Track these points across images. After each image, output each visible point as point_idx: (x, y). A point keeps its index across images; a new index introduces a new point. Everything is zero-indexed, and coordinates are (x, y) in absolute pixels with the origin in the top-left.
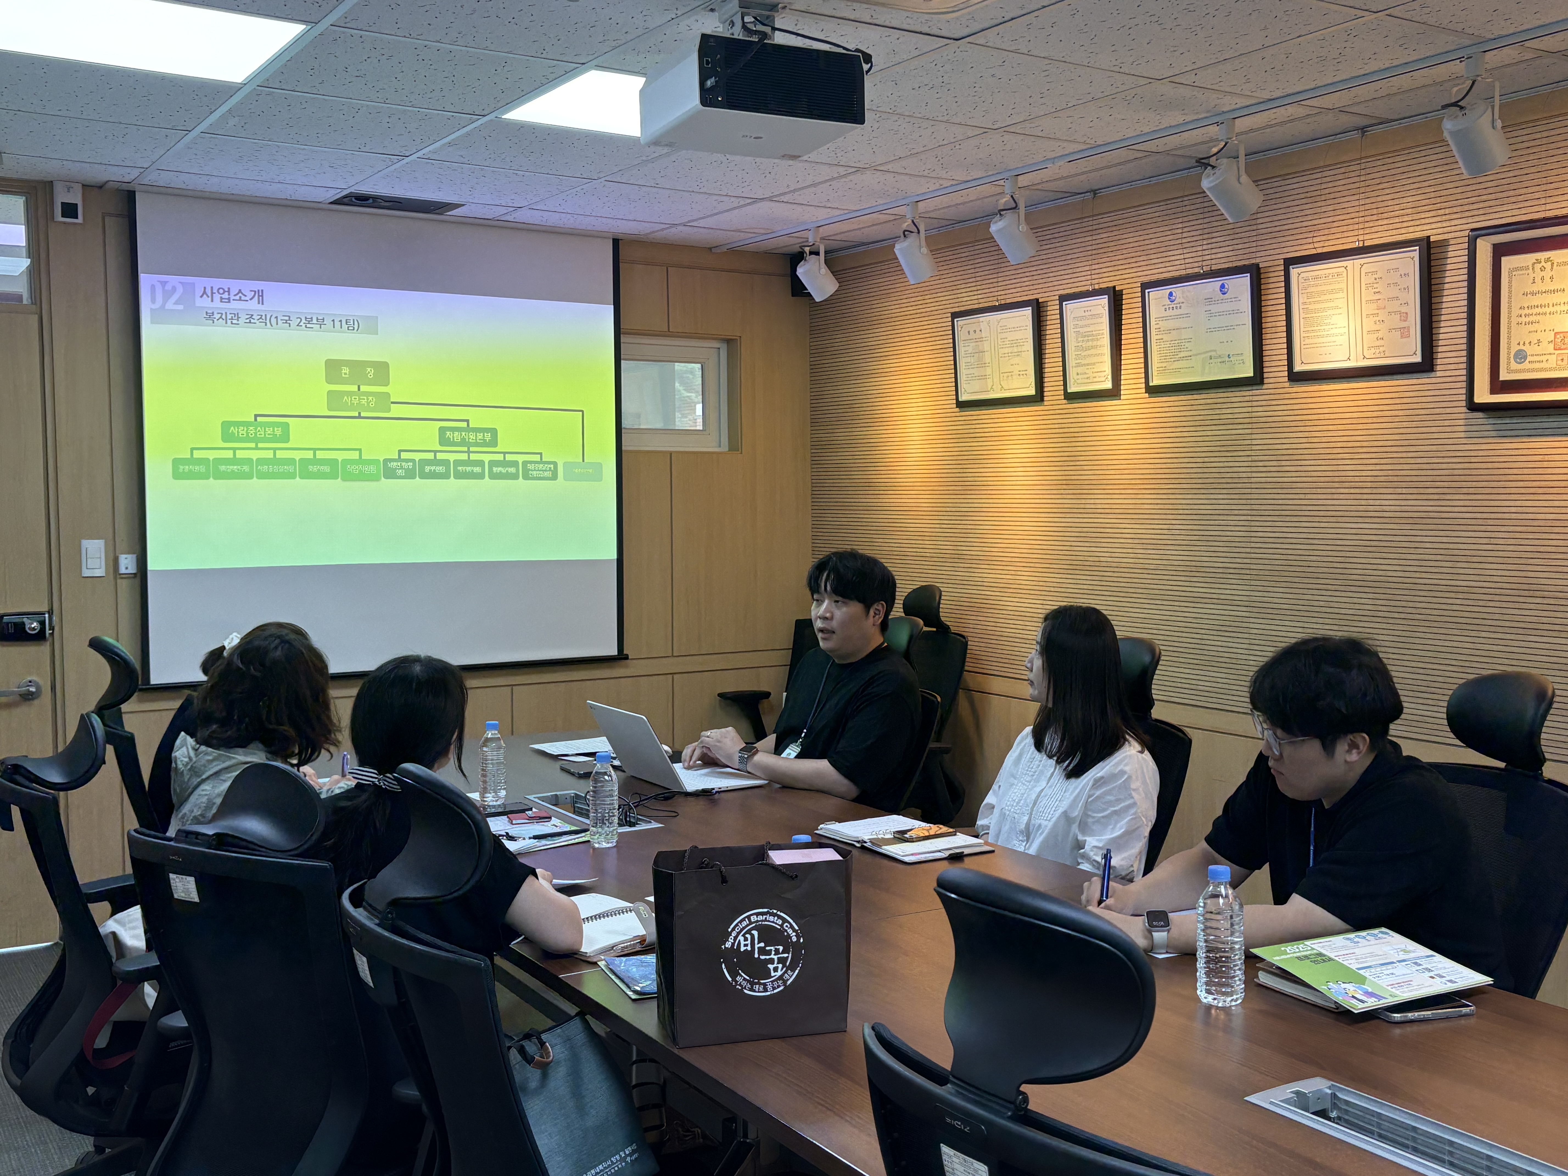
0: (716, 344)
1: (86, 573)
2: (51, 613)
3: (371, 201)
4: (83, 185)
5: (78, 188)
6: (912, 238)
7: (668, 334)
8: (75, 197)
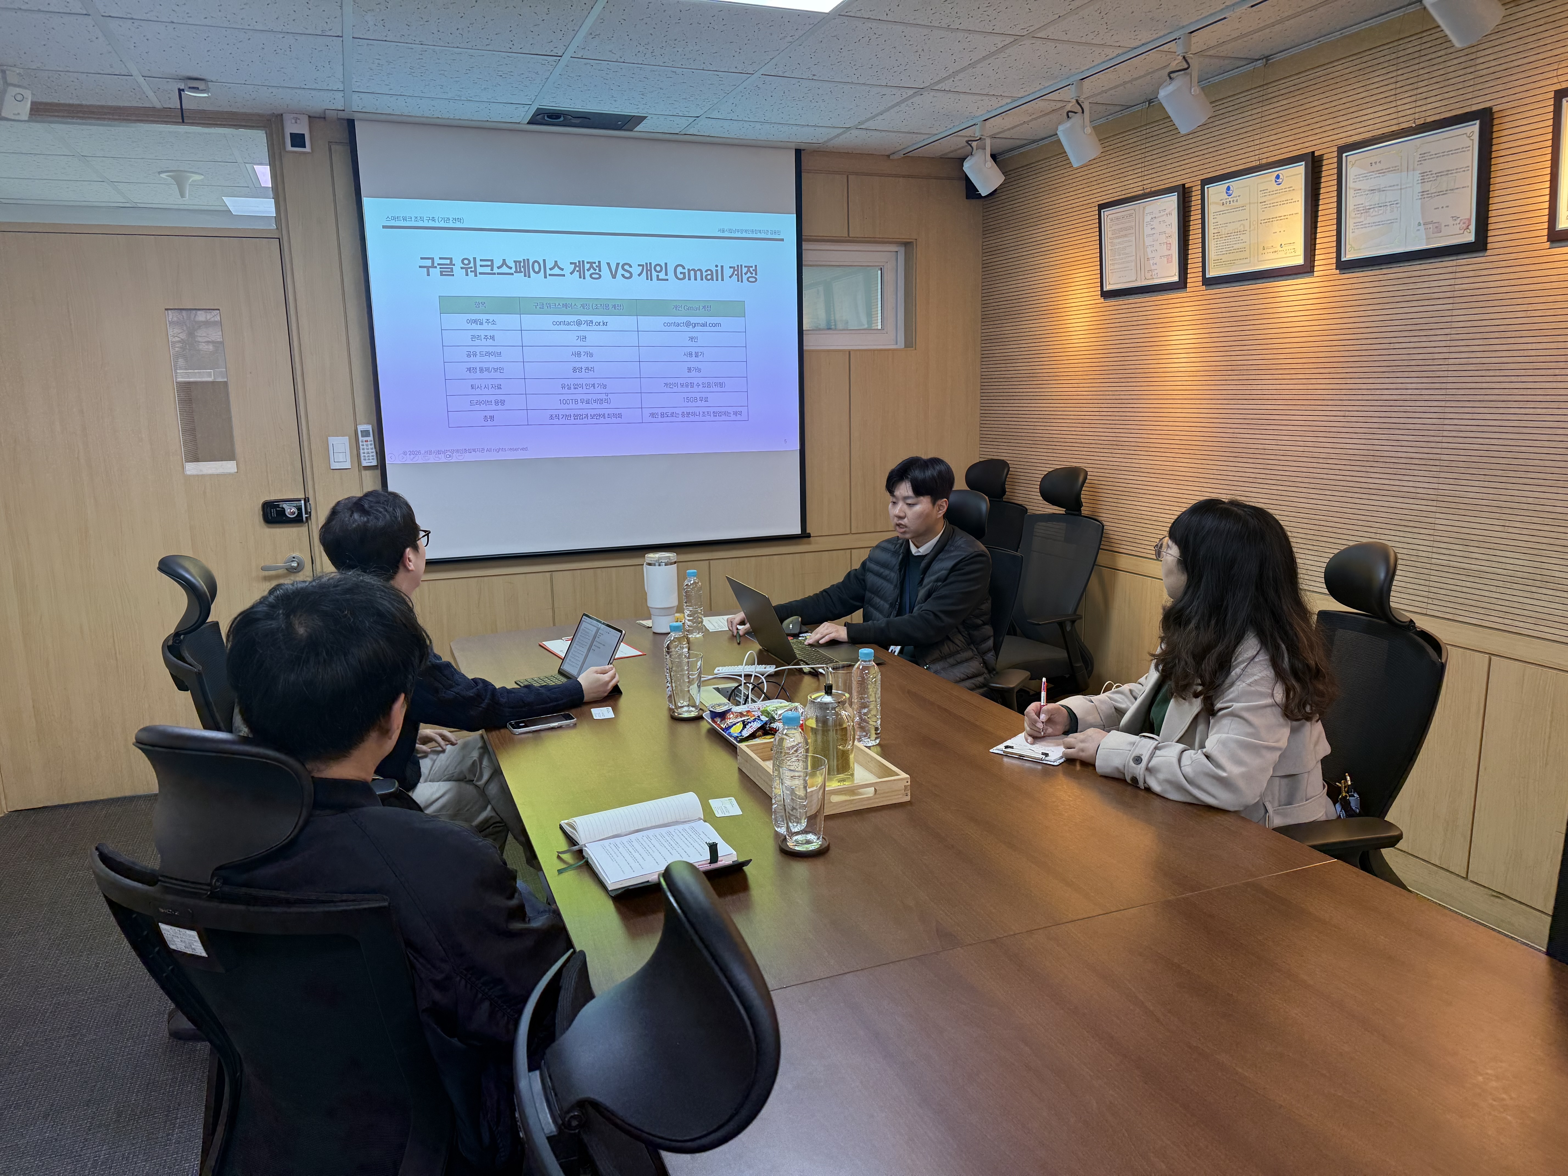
0: (893, 248)
1: (335, 466)
2: (307, 500)
3: (562, 119)
4: (309, 117)
5: (305, 120)
6: (1076, 119)
7: (849, 240)
8: (302, 128)
